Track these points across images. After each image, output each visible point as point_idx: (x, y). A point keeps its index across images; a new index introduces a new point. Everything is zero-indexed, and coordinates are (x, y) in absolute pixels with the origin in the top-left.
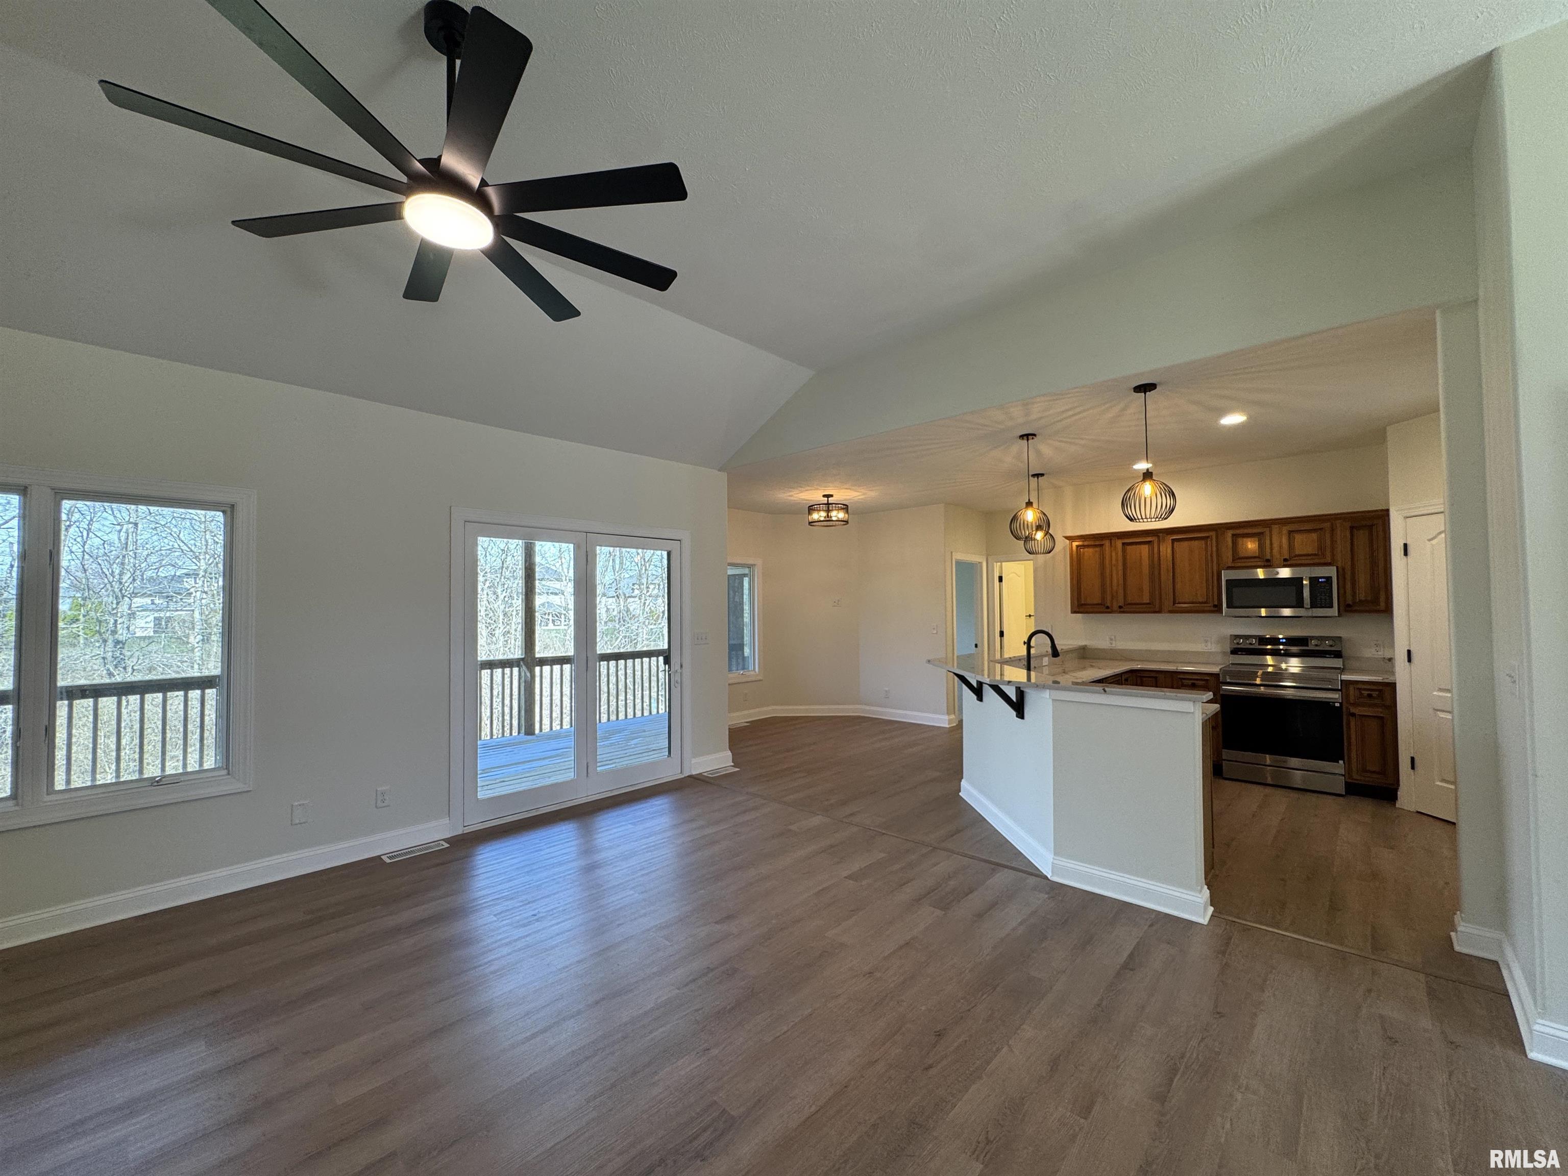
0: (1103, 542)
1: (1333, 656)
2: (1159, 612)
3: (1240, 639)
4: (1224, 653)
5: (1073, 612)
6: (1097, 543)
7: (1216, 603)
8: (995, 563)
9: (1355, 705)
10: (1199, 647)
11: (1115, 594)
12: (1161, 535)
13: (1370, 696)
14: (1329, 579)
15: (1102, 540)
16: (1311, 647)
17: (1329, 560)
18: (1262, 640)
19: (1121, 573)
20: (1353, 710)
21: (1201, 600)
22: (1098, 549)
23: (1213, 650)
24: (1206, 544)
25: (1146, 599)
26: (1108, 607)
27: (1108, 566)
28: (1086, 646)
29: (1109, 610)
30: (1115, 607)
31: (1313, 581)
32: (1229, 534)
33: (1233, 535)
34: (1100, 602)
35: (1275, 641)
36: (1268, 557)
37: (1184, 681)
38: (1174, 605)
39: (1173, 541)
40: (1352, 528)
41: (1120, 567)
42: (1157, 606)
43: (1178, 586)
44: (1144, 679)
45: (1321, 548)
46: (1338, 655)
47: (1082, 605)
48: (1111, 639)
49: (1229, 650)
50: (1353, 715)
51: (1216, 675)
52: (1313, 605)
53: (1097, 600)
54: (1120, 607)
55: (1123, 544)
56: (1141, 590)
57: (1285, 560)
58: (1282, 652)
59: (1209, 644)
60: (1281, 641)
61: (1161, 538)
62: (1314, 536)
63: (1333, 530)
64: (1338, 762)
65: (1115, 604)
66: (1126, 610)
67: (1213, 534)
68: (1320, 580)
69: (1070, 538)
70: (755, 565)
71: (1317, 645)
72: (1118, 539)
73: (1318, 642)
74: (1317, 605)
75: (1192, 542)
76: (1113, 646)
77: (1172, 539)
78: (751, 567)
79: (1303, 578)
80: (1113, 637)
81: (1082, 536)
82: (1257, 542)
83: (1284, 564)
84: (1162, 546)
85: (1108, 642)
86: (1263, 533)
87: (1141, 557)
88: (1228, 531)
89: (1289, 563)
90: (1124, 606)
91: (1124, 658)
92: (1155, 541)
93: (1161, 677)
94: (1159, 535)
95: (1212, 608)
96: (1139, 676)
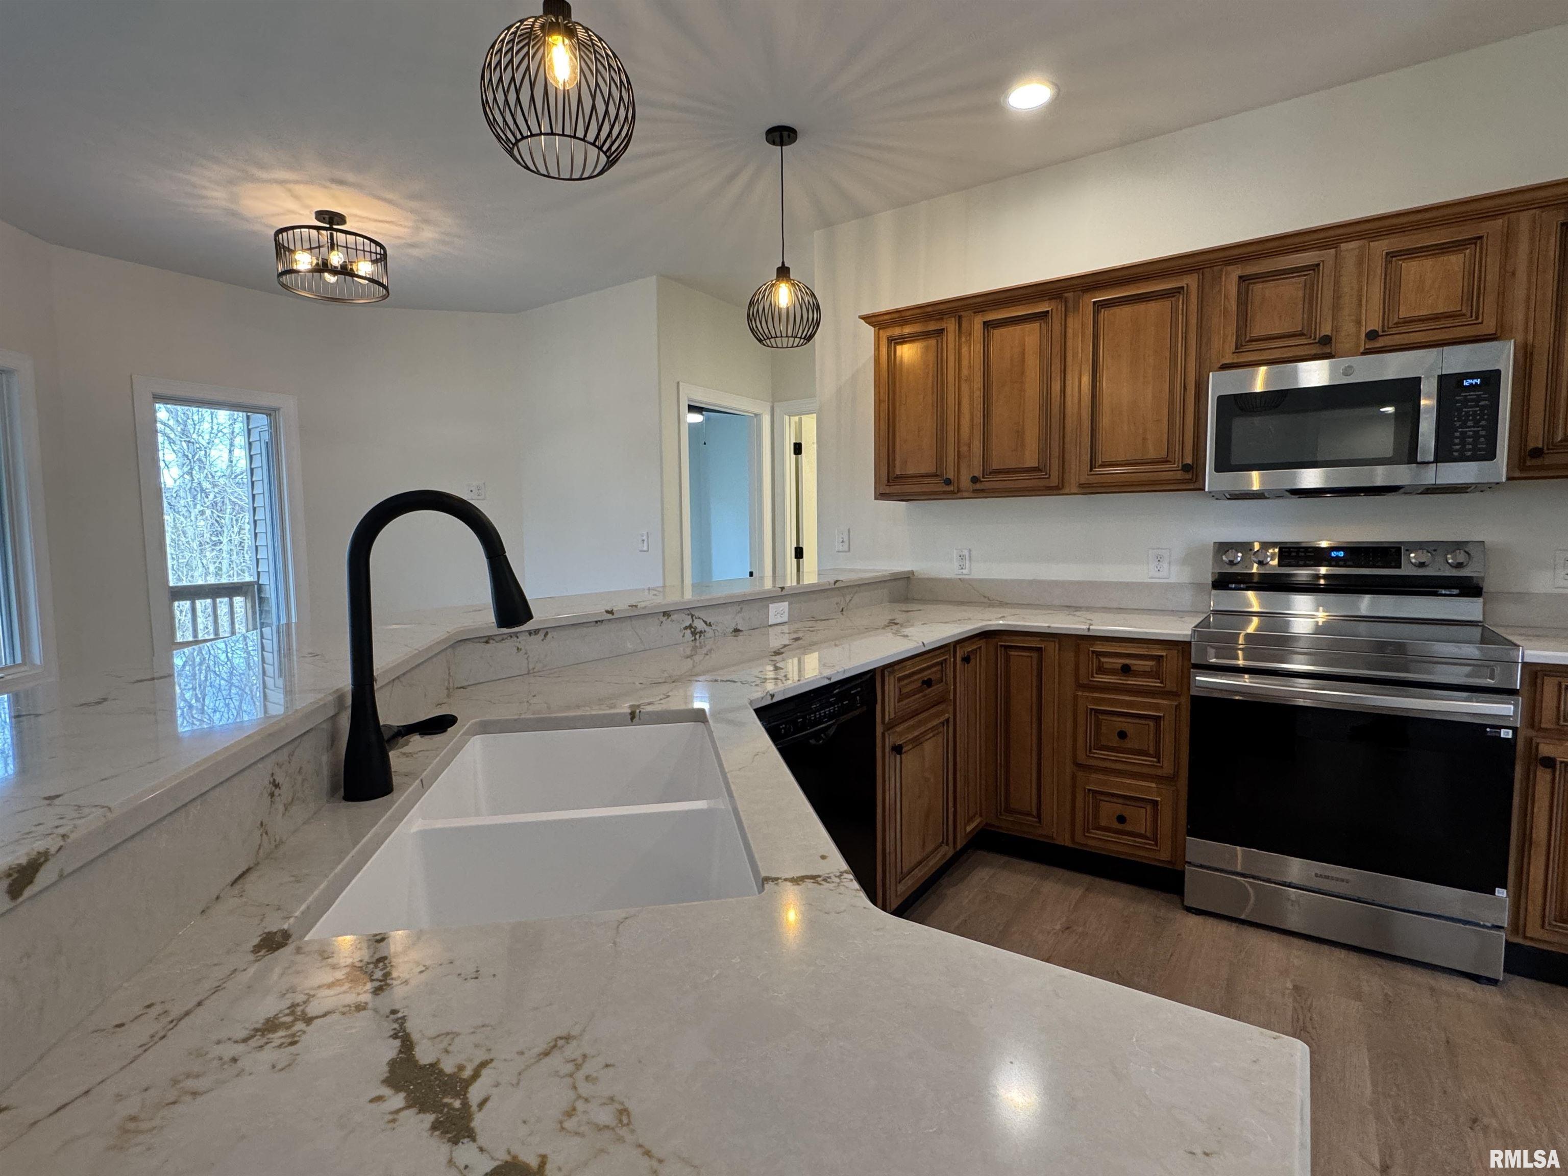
0: (943, 325)
1: (1456, 592)
2: (1056, 490)
3: (1238, 552)
4: (1197, 586)
5: (881, 495)
6: (932, 326)
7: (1189, 461)
9: (1556, 733)
10: (1143, 573)
11: (964, 449)
12: (1070, 295)
14: (1490, 378)
15: (942, 319)
16: (1406, 570)
19: (978, 394)
20: (1546, 749)
21: (1152, 454)
22: (932, 342)
23: (1173, 580)
24: (1174, 311)
25: (1031, 461)
26: (948, 482)
27: (951, 378)
28: (912, 572)
29: (950, 490)
30: (965, 481)
31: (1449, 384)
32: (1235, 272)
33: (1242, 279)
34: (932, 470)
35: (1315, 556)
36: (1326, 330)
37: (1103, 660)
38: (1091, 470)
39: (1099, 306)
41: (978, 383)
42: (1055, 473)
43: (1105, 421)
44: (1013, 653)
45: (1473, 294)
46: (1472, 589)
47: (898, 477)
48: (962, 557)
49: (1209, 580)
50: (1546, 762)
51: (1181, 647)
52: (1443, 455)
53: (927, 467)
54: (975, 480)
55: (987, 324)
56: (1020, 434)
57: (1372, 335)
58: (1322, 582)
59: (1166, 565)
60: (1334, 554)
61: (1070, 304)
62: (1456, 261)
64: (1494, 894)
65: (963, 471)
66: (986, 485)
67: (1191, 282)
68: (1466, 383)
69: (873, 319)
70: (279, 409)
71: (1422, 565)
72: (975, 313)
73: (1425, 557)
74: (1456, 454)
75: (1142, 307)
76: (965, 571)
77: (1094, 302)
78: (271, 412)
79: (1420, 378)
80: (966, 553)
81: (898, 311)
82: (1301, 294)
83: (1367, 347)
84: (1070, 321)
85: (956, 565)
86: (1318, 265)
87: (1023, 353)
88: (1229, 268)
89: (1380, 343)
90: (983, 477)
91: (986, 600)
92: (1054, 311)
93: (1051, 649)
94: (1066, 295)
95: (1179, 475)
96: (1001, 646)
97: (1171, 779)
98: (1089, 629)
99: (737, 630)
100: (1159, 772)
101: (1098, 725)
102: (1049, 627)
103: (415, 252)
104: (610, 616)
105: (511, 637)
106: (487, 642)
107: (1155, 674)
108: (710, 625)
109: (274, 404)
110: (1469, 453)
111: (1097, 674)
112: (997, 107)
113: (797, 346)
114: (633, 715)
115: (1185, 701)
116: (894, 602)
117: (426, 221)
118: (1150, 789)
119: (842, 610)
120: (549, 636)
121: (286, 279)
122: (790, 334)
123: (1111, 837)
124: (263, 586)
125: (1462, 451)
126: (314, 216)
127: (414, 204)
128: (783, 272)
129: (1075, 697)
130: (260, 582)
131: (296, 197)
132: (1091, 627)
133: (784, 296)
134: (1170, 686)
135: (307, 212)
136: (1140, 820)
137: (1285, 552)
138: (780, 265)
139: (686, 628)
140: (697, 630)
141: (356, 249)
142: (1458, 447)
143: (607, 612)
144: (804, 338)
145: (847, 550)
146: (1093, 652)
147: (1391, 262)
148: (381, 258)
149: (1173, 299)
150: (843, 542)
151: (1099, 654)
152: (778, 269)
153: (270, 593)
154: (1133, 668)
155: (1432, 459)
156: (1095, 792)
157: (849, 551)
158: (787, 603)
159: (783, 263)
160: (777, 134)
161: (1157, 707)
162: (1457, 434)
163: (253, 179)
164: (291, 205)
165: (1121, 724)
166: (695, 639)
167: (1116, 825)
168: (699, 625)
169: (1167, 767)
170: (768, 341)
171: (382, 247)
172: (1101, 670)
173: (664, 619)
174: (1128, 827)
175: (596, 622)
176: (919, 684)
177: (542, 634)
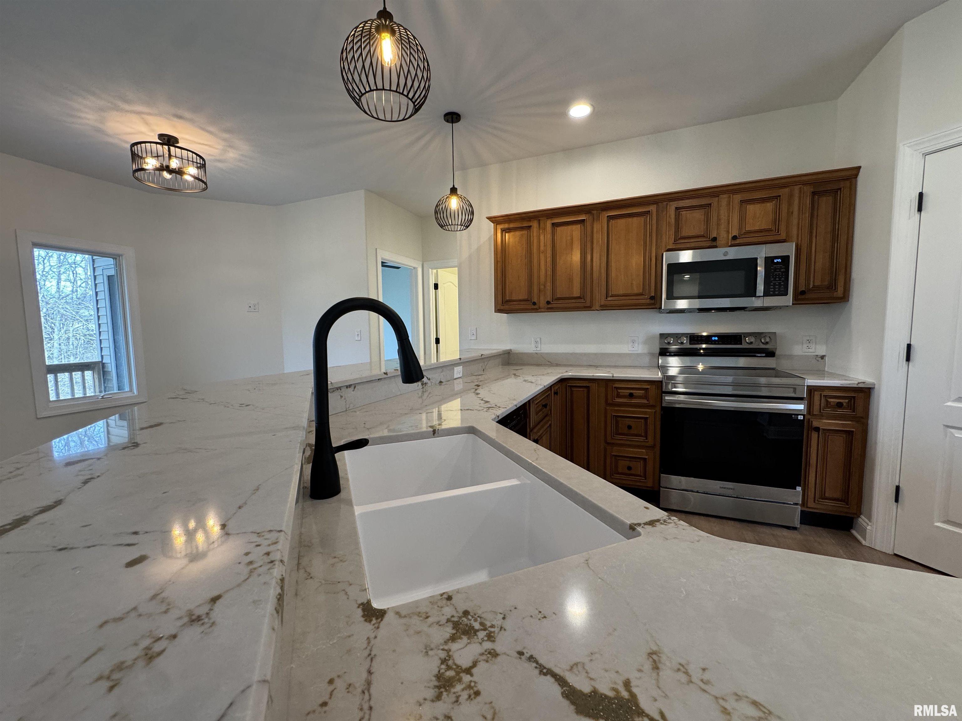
0: (531, 224)
1: (764, 355)
2: (588, 308)
3: (671, 338)
4: (652, 354)
5: (497, 311)
6: (525, 224)
7: (653, 294)
8: (430, 270)
9: (821, 416)
10: (625, 349)
11: (542, 287)
12: (595, 212)
13: (840, 405)
14: (786, 259)
15: (530, 221)
16: (744, 346)
17: (783, 236)
18: (695, 339)
19: (549, 260)
20: (815, 424)
21: (636, 291)
22: (525, 232)
23: (639, 352)
24: (645, 222)
25: (576, 293)
26: (534, 304)
27: (536, 251)
28: (511, 350)
29: (535, 307)
30: (543, 303)
31: (769, 261)
32: (673, 205)
33: (677, 209)
34: (526, 297)
35: (701, 339)
36: (714, 235)
37: (619, 391)
38: (606, 298)
39: (610, 218)
40: (814, 193)
41: (549, 254)
42: (588, 300)
43: (613, 274)
44: (575, 389)
45: (776, 221)
46: (771, 354)
47: (507, 301)
48: (536, 342)
49: (658, 351)
50: (817, 429)
51: (657, 383)
52: (767, 293)
53: (523, 295)
54: (548, 303)
55: (553, 224)
56: (571, 280)
57: (734, 238)
58: (702, 351)
59: (636, 345)
60: (713, 338)
61: (595, 217)
62: (769, 206)
63: (791, 196)
64: (796, 489)
65: (542, 298)
66: (554, 306)
67: (653, 208)
68: (775, 261)
69: (494, 219)
70: (122, 255)
71: (751, 343)
72: (547, 218)
73: (753, 339)
74: (771, 293)
75: (630, 220)
76: (538, 349)
77: (607, 216)
78: (116, 257)
79: (757, 258)
80: (538, 340)
81: (507, 216)
82: (703, 217)
83: (732, 243)
84: (595, 226)
85: (533, 345)
86: (710, 204)
87: (572, 239)
88: (671, 203)
89: (738, 241)
90: (552, 301)
91: (550, 363)
92: (588, 220)
93: (594, 386)
94: (593, 212)
95: (648, 301)
96: (569, 386)
97: (653, 447)
98: (613, 376)
99: (441, 382)
100: (647, 444)
101: (617, 422)
102: (593, 376)
103: (220, 165)
104: (386, 376)
105: (338, 389)
107: (646, 397)
108: (430, 379)
109: (119, 252)
110: (777, 293)
111: (616, 398)
112: (564, 114)
113: (462, 230)
114: (434, 432)
115: (658, 409)
116: (505, 365)
117: (231, 147)
118: (642, 453)
119: (484, 370)
120: (356, 388)
121: (138, 174)
122: (459, 224)
123: (623, 477)
124: (105, 364)
125: (774, 291)
126: (157, 137)
127: (226, 136)
128: (454, 191)
129: (606, 409)
130: (104, 362)
131: (147, 123)
132: (614, 375)
133: (454, 203)
134: (652, 402)
135: (152, 134)
136: (638, 468)
137: (692, 338)
138: (452, 187)
140: (424, 383)
141: (188, 160)
142: (772, 290)
143: (385, 373)
144: (466, 226)
145: (475, 339)
146: (615, 387)
147: (742, 204)
148: (202, 166)
149: (645, 217)
150: (473, 334)
151: (617, 388)
152: (451, 189)
153: (111, 367)
154: (634, 394)
155: (762, 295)
156: (616, 456)
157: (477, 339)
158: (462, 367)
159: (454, 185)
160: (450, 116)
161: (645, 413)
162: (772, 284)
163: (117, 109)
164: (143, 128)
165: (628, 422)
166: (423, 387)
167: (627, 472)
168: (425, 380)
169: (650, 441)
170: (446, 227)
171: (203, 160)
172: (619, 396)
174: (632, 472)
175: (379, 379)
176: (542, 406)
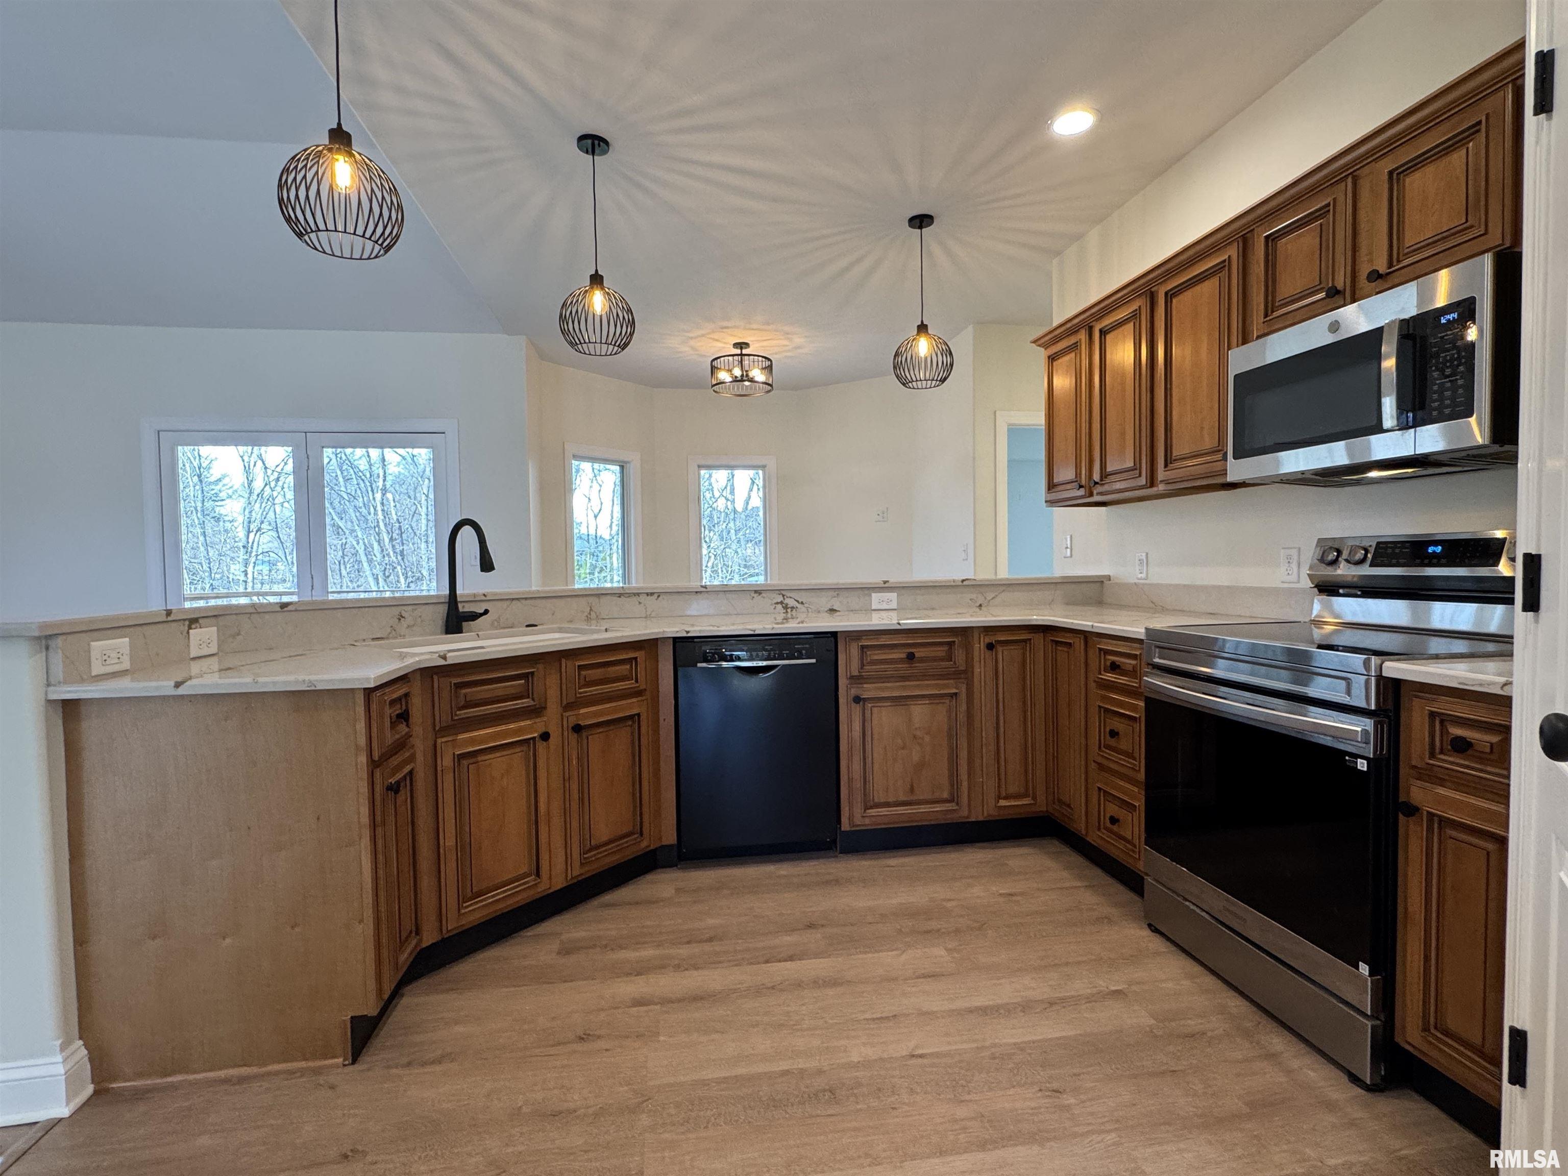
0: (1079, 337)
5: (1047, 504)
6: (1073, 340)
9: (1427, 774)
11: (1092, 454)
12: (1151, 287)
13: (1471, 748)
14: (1463, 311)
15: (1078, 332)
18: (1388, 551)
19: (1097, 401)
20: (1417, 794)
22: (1073, 355)
23: (1302, 584)
24: (1221, 287)
25: (1129, 458)
26: (1082, 487)
27: (1084, 389)
28: (1109, 578)
30: (1092, 484)
31: (1413, 330)
32: (1263, 234)
33: (1269, 234)
36: (1338, 279)
38: (1166, 466)
39: (1168, 296)
41: (1097, 389)
42: (1144, 471)
45: (1480, 197)
47: (1055, 485)
48: (1141, 562)
49: (1311, 585)
53: (1070, 474)
54: (1097, 483)
55: (1102, 332)
57: (1373, 276)
59: (1295, 568)
64: (1358, 967)
65: (1091, 476)
66: (1104, 488)
67: (1232, 252)
68: (1443, 321)
72: (1096, 321)
75: (1198, 288)
76: (1143, 576)
77: (1165, 293)
79: (1382, 328)
82: (1319, 241)
85: (1137, 569)
86: (1333, 204)
88: (1258, 229)
90: (1102, 480)
92: (1142, 307)
93: (1076, 645)
96: (1052, 640)
99: (832, 610)
100: (1139, 777)
101: (1105, 722)
104: (704, 590)
106: (620, 597)
107: (1134, 674)
108: (802, 603)
109: (759, 460)
110: (1447, 411)
111: (1102, 671)
116: (1067, 604)
118: (1134, 794)
119: (980, 606)
120: (661, 597)
125: (1440, 408)
128: (923, 328)
133: (923, 347)
135: (729, 345)
136: (1126, 824)
137: (1382, 548)
138: (920, 323)
139: (777, 603)
140: (789, 606)
142: (1436, 404)
146: (1100, 649)
147: (1393, 182)
149: (1220, 275)
152: (918, 327)
154: (1122, 666)
155: (1396, 424)
156: (1105, 792)
157: (1072, 556)
158: (895, 594)
159: (924, 320)
160: (918, 221)
161: (1134, 708)
162: (1435, 388)
165: (1116, 723)
166: (787, 612)
168: (791, 602)
170: (910, 384)
172: (1106, 667)
173: (756, 595)
174: (1121, 831)
175: (697, 592)
176: (903, 656)
177: (656, 595)
